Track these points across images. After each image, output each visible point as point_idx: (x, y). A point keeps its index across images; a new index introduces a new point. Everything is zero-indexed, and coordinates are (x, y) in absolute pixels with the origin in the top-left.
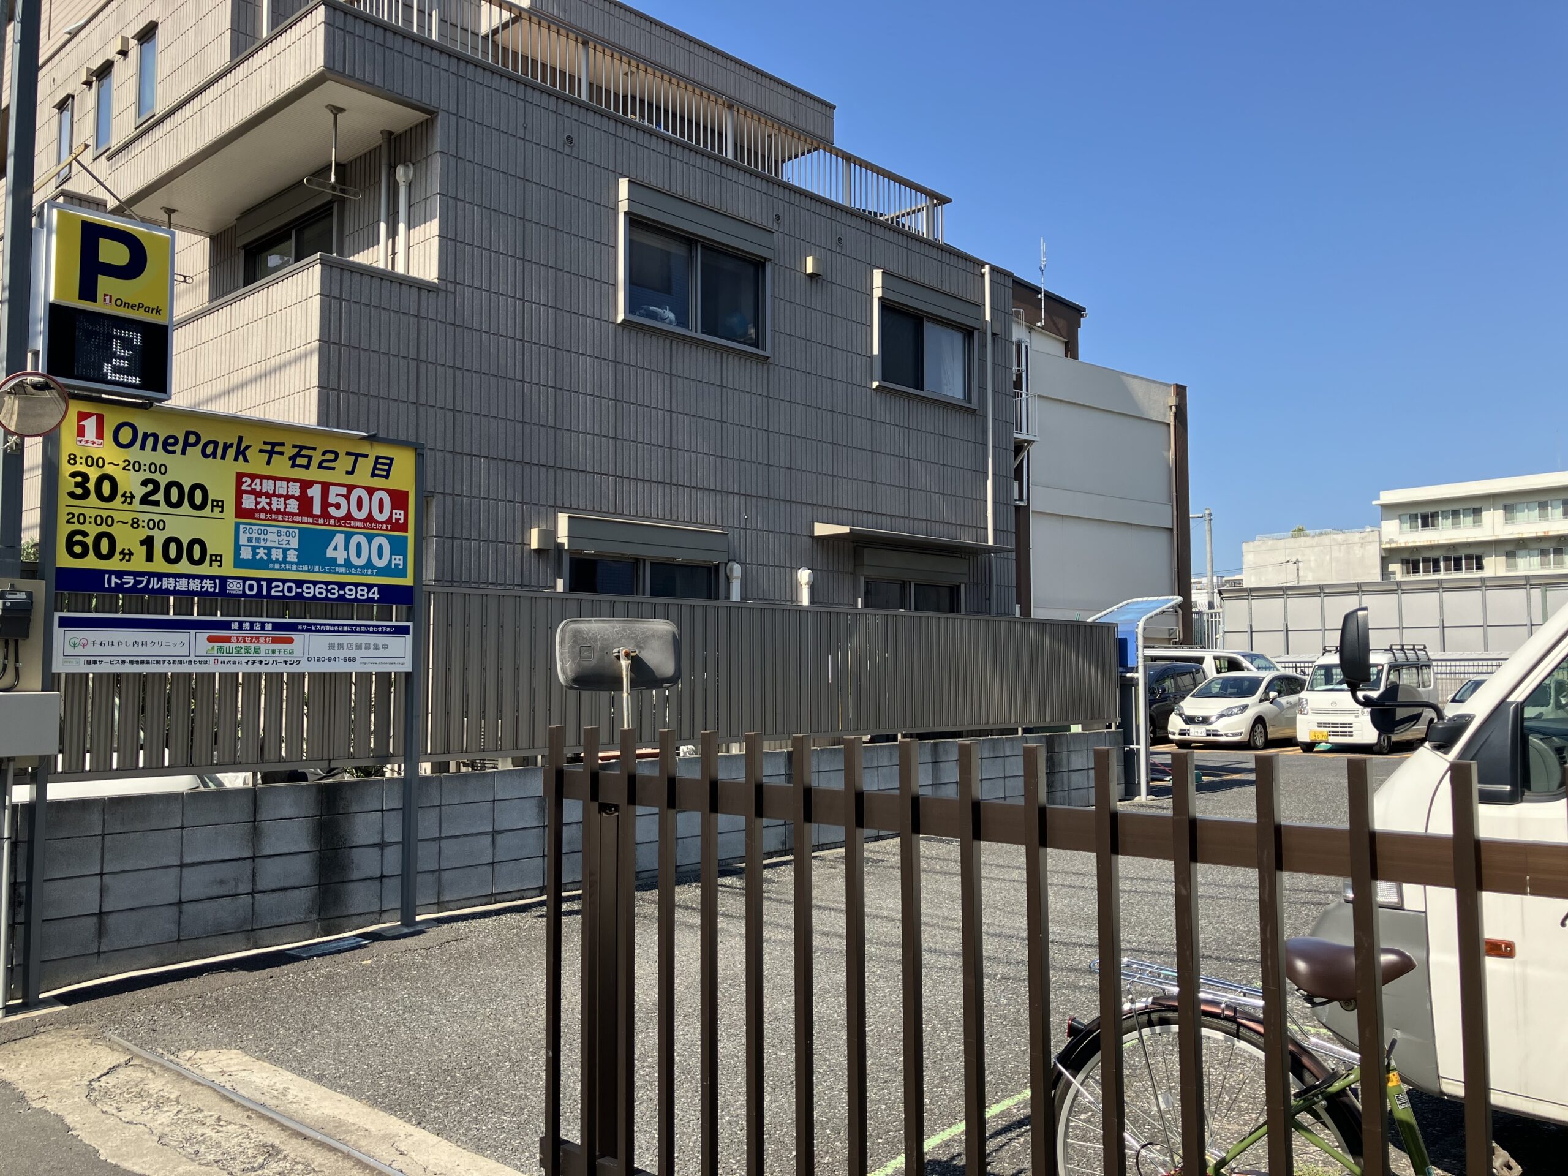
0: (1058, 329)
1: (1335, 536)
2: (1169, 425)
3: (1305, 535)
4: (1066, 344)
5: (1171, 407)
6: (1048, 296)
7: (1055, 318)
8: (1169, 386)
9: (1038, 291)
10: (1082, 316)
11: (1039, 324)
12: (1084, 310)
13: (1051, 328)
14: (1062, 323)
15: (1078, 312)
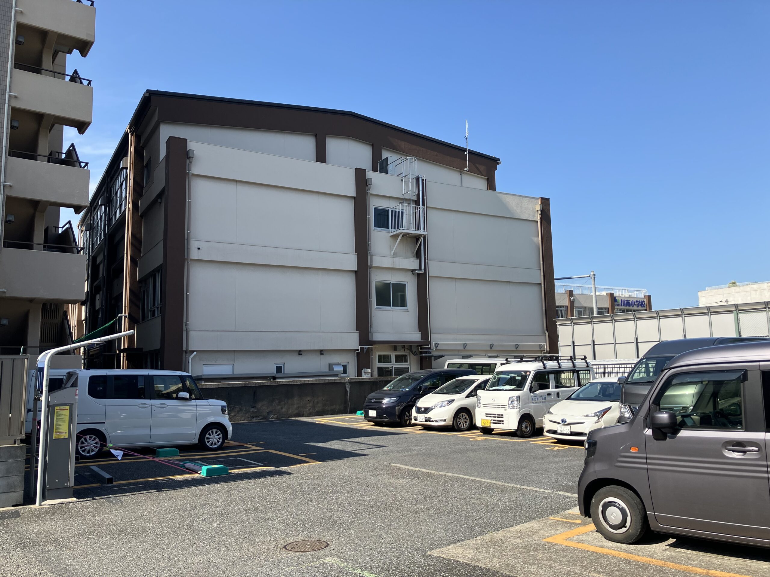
0: (480, 172)
1: (753, 286)
2: (537, 222)
3: (736, 286)
4: (487, 180)
5: (538, 211)
6: (471, 152)
7: (477, 165)
8: (538, 199)
9: (464, 150)
10: (498, 164)
11: (466, 169)
12: (499, 160)
13: (475, 171)
14: (482, 168)
15: (495, 161)
